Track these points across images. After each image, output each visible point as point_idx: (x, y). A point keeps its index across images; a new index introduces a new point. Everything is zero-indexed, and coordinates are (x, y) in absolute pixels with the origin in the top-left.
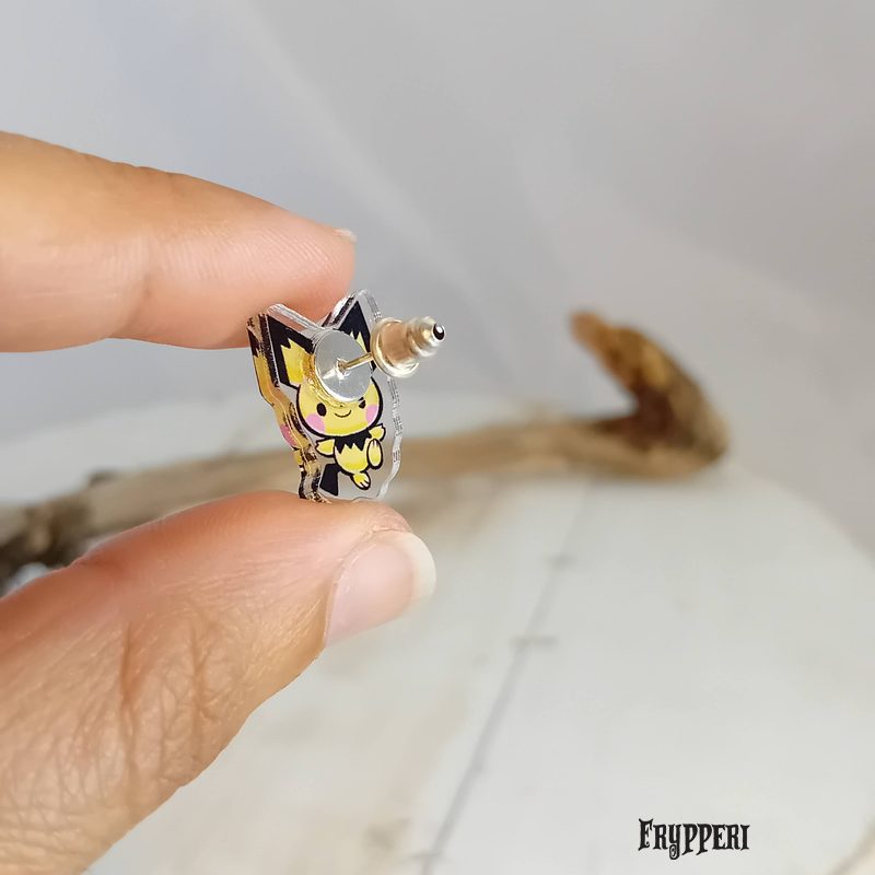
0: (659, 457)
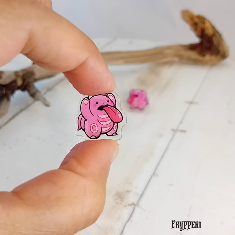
0: (208, 57)
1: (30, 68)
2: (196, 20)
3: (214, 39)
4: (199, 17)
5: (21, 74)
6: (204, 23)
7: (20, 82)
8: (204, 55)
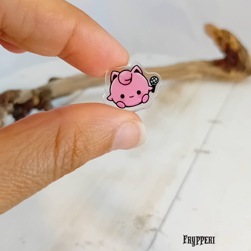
3: (239, 54)
4: (223, 32)
5: (38, 92)
6: (229, 38)
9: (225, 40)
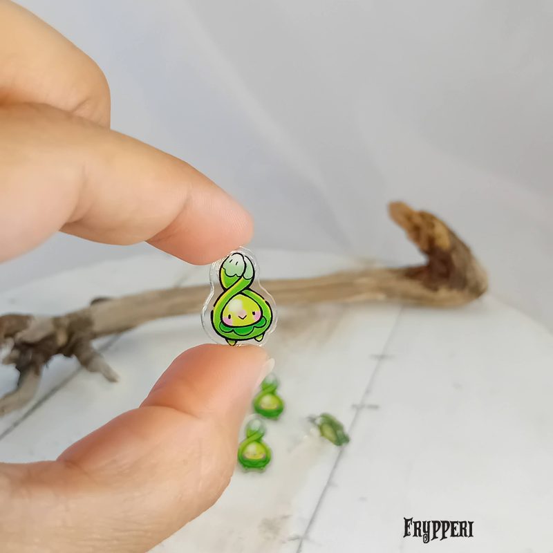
0: (443, 293)
1: (84, 311)
2: (418, 220)
3: (454, 257)
4: (423, 215)
5: (66, 322)
6: (432, 226)
7: (62, 339)
8: (435, 289)
9: (426, 231)
